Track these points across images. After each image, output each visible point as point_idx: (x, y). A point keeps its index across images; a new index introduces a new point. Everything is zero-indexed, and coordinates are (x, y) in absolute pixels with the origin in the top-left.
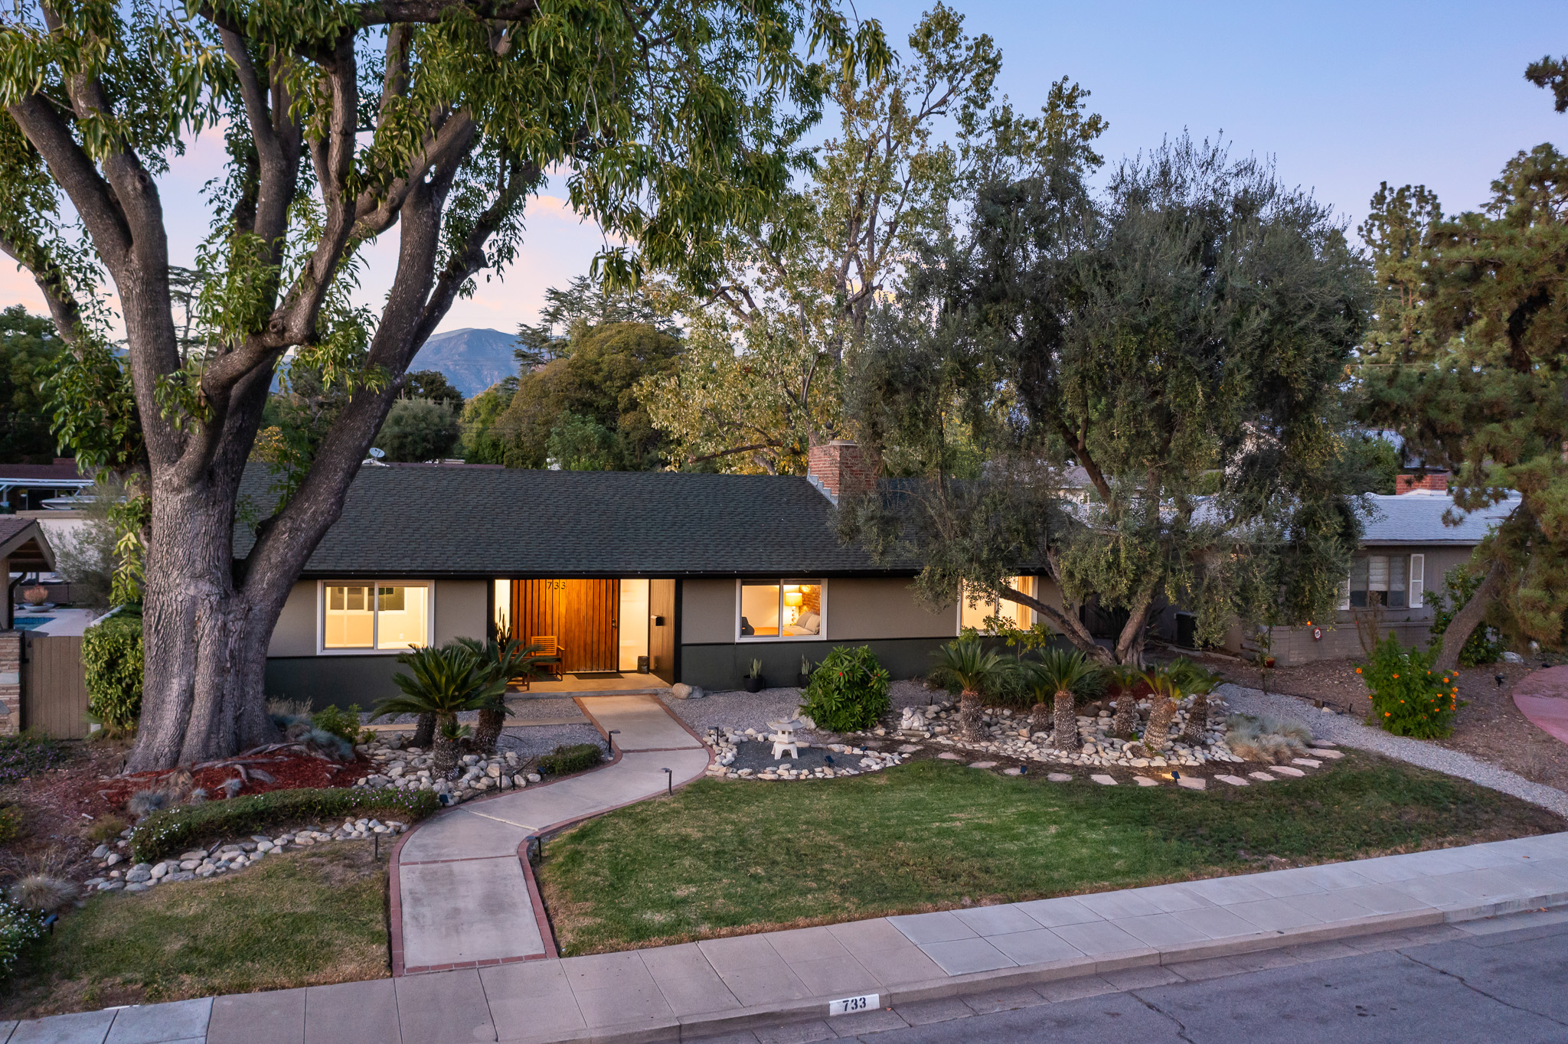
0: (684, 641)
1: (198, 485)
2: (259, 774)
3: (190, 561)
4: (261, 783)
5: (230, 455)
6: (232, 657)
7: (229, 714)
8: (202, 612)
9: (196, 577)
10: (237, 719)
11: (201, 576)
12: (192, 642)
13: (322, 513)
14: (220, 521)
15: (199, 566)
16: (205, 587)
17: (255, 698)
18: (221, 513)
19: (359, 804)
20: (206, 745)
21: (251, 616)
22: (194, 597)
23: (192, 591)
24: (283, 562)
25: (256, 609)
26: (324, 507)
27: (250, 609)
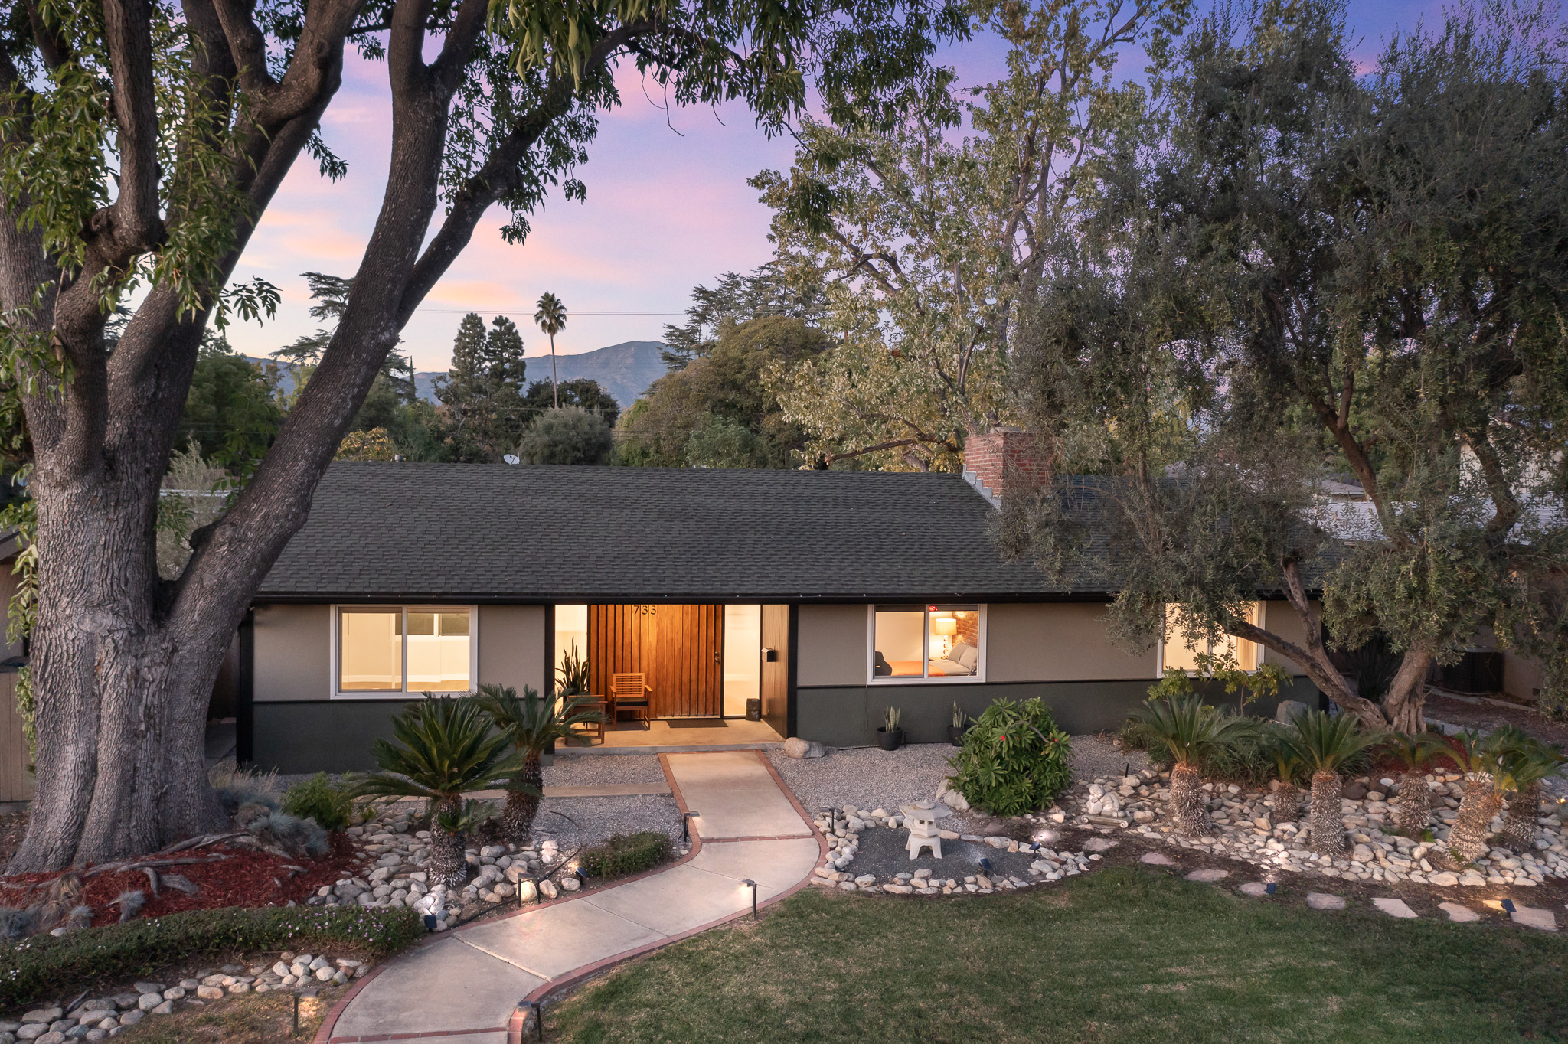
0: (801, 682)
1: (89, 478)
2: (174, 881)
3: (85, 584)
4: (178, 894)
5: (140, 437)
6: (148, 715)
7: (146, 794)
8: (104, 654)
9: (93, 607)
10: (157, 801)
11: (100, 605)
12: (92, 695)
13: (277, 518)
14: (127, 529)
15: (97, 590)
16: (107, 620)
17: (187, 770)
18: (129, 518)
19: (301, 934)
20: (109, 838)
21: (176, 659)
22: (90, 634)
23: (87, 626)
24: (221, 585)
25: (184, 650)
26: (279, 509)
27: (175, 650)
